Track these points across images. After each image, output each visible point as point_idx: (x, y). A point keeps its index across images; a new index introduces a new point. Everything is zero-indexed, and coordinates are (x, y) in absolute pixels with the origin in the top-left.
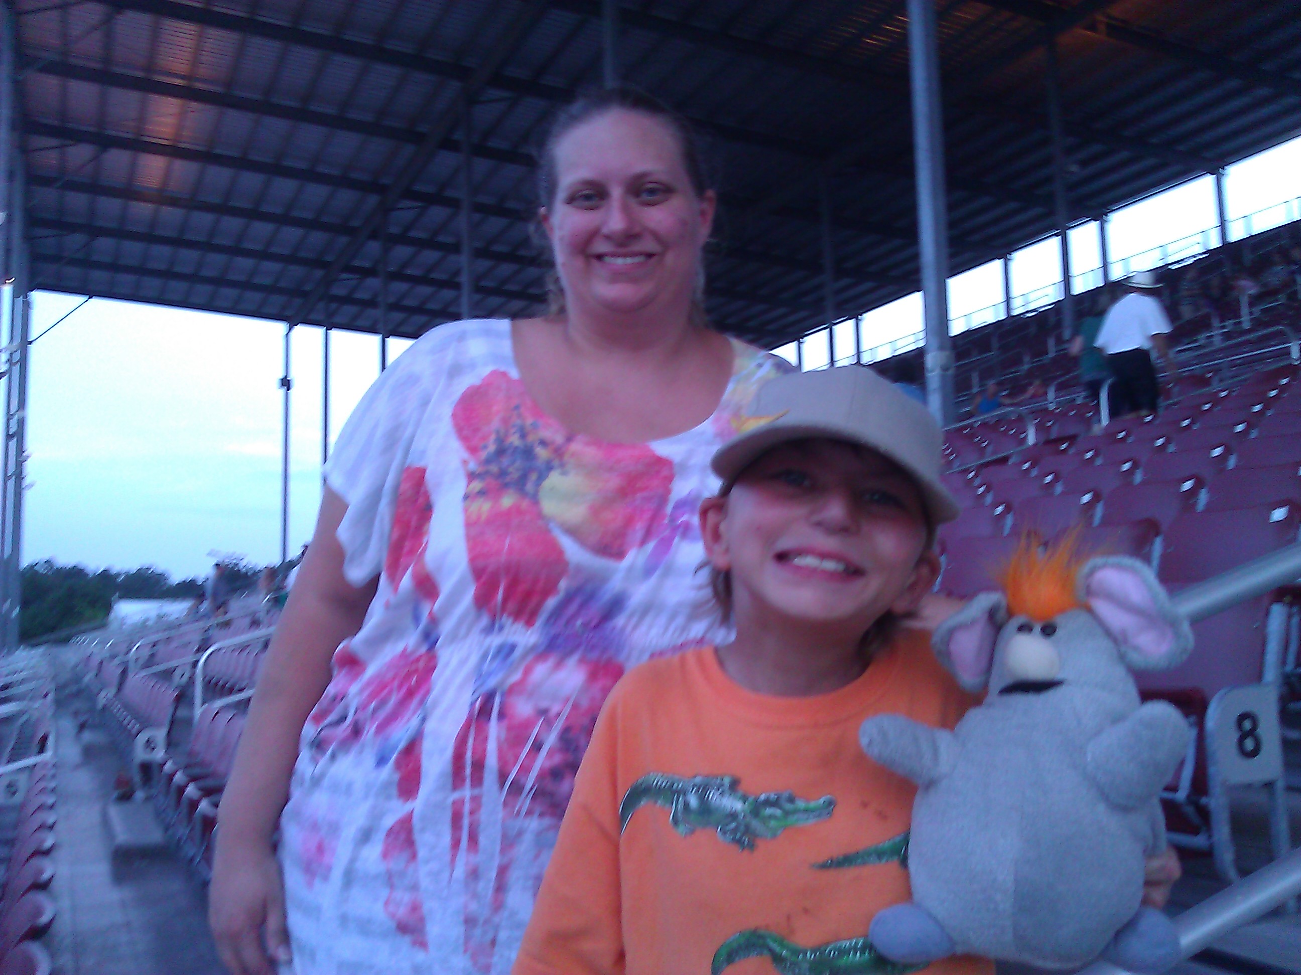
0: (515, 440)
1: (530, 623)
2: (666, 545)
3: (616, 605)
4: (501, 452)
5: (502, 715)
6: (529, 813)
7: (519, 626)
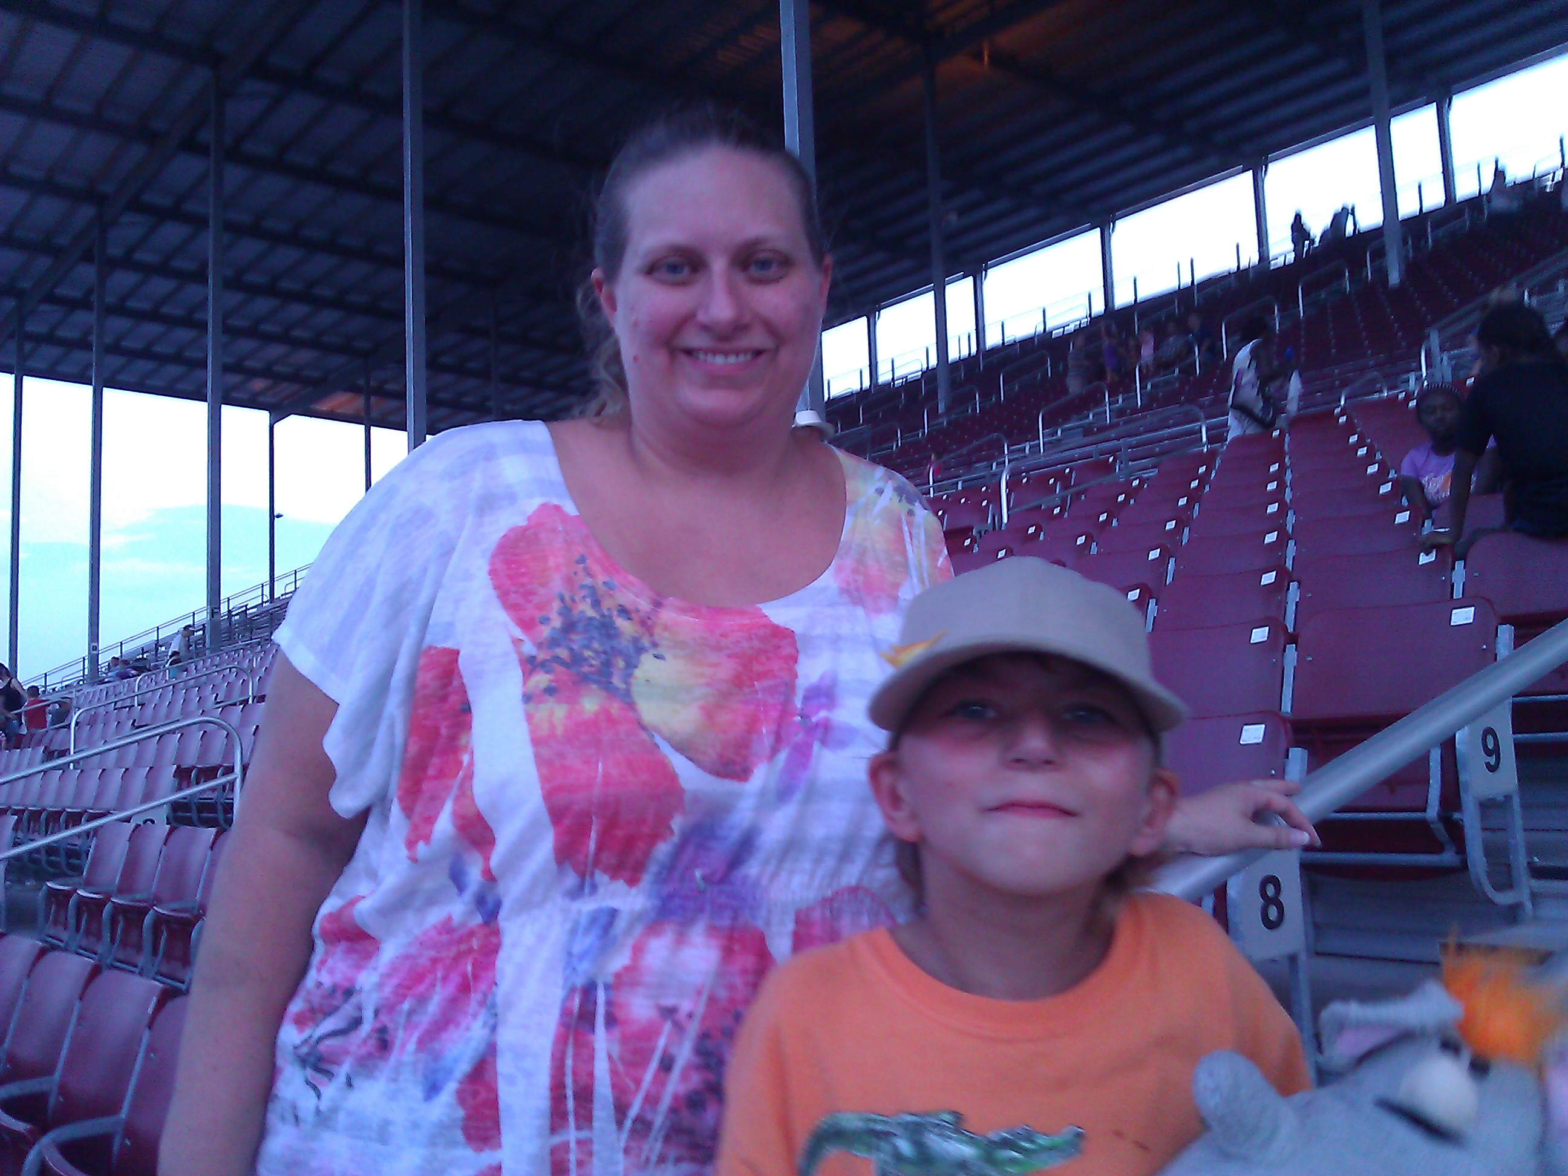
0: (586, 609)
1: (632, 881)
2: (802, 755)
3: (746, 845)
4: (569, 627)
5: (611, 1020)
6: (662, 1159)
7: (620, 885)
